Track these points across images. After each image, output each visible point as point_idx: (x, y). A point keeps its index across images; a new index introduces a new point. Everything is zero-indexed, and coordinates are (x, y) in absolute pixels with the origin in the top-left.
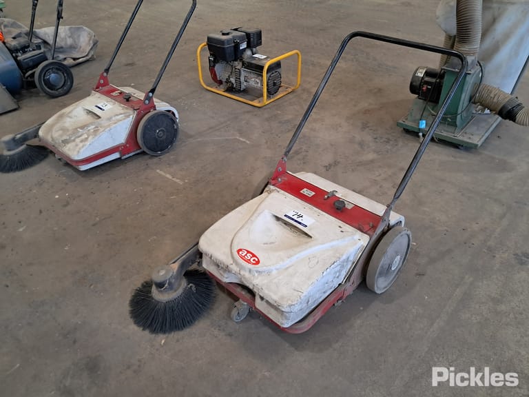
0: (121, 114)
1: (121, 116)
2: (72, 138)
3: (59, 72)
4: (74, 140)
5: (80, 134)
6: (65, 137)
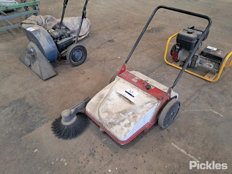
0: (149, 102)
1: (149, 104)
2: (117, 122)
3: (80, 51)
4: (119, 124)
5: (122, 118)
6: (111, 120)
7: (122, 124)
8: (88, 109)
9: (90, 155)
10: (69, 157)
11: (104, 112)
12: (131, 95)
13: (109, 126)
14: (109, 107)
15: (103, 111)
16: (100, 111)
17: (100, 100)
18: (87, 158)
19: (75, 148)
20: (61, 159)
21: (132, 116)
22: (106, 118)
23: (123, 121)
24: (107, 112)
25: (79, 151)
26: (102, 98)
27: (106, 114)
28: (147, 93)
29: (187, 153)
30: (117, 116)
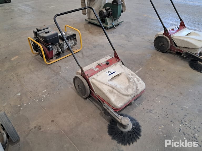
2: (135, 85)
7: (137, 82)
8: (120, 105)
9: (151, 112)
10: (156, 125)
11: (128, 91)
12: (113, 73)
13: (137, 91)
14: (123, 87)
15: (126, 91)
16: (126, 93)
17: (115, 93)
18: (154, 114)
19: (148, 122)
20: (160, 131)
21: (132, 76)
22: (132, 90)
23: (135, 81)
24: (127, 89)
25: (150, 119)
26: (113, 91)
27: (129, 89)
28: (112, 65)
29: (138, 70)
30: (132, 83)
